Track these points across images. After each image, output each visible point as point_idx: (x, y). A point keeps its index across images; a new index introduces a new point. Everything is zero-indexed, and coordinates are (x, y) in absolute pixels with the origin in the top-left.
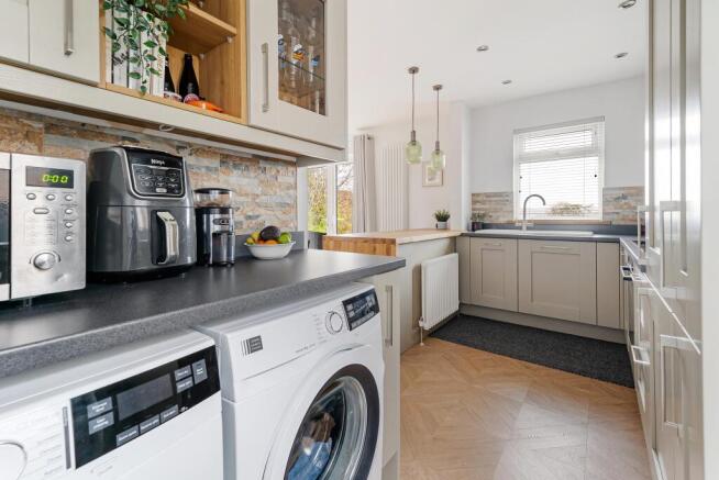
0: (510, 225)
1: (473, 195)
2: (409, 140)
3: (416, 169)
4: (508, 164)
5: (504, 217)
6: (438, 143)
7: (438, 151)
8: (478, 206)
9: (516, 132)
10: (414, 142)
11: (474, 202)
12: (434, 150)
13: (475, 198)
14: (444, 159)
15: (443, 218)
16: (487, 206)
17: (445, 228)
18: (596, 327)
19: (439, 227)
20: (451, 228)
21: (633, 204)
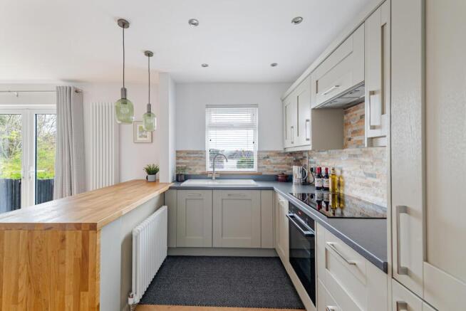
0: (204, 176)
1: (177, 152)
2: (119, 97)
3: (128, 129)
4: (202, 129)
5: (199, 169)
6: (149, 106)
7: (149, 113)
8: (181, 161)
9: (208, 106)
10: (124, 100)
11: (178, 158)
12: (146, 111)
13: (179, 155)
14: (155, 121)
15: (152, 171)
16: (187, 161)
17: (155, 181)
18: (261, 249)
19: (149, 180)
20: (160, 181)
21: (272, 161)
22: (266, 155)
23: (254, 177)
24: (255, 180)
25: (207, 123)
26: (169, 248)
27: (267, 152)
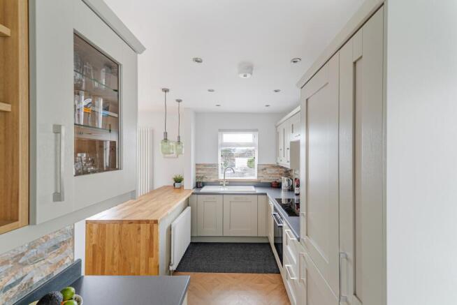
1: (197, 164)
2: (163, 139)
5: (213, 178)
6: (179, 137)
7: (179, 142)
8: (199, 171)
9: (220, 130)
10: (166, 139)
11: (197, 169)
13: (198, 167)
14: (183, 148)
15: (178, 180)
16: (204, 172)
17: (180, 188)
18: (258, 237)
19: (176, 187)
20: (185, 188)
21: (268, 172)
22: (264, 167)
23: (255, 184)
24: (255, 186)
25: (220, 143)
26: (192, 237)
27: (264, 165)
